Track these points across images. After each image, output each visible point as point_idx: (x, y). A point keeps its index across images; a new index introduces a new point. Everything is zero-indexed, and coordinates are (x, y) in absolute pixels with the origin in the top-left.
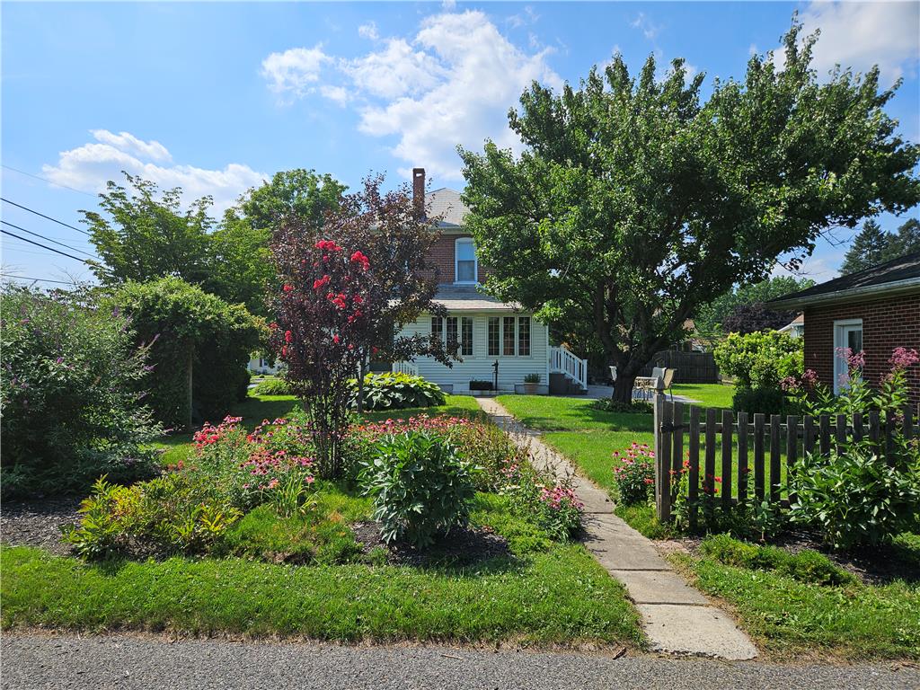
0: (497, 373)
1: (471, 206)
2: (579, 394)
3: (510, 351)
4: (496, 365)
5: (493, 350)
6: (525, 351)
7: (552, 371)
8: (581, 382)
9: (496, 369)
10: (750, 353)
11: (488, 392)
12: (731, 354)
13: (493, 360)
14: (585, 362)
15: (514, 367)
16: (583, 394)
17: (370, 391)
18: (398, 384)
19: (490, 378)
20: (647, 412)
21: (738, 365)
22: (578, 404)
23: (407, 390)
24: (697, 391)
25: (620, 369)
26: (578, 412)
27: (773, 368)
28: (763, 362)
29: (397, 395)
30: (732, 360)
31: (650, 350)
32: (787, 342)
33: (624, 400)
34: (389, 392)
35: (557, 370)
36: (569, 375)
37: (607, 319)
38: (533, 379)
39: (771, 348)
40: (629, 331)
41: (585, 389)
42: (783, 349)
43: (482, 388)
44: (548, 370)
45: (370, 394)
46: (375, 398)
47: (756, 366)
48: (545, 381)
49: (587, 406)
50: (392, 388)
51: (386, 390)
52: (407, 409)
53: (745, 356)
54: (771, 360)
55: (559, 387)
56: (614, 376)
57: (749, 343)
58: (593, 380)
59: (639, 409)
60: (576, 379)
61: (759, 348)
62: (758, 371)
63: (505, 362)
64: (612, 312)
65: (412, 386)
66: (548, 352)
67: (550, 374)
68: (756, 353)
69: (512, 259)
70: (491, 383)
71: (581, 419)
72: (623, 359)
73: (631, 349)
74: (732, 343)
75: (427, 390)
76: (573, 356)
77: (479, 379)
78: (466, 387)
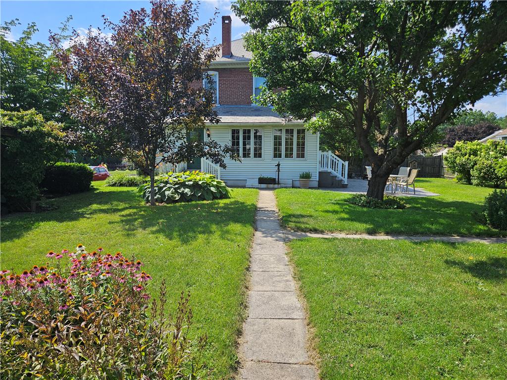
0: (279, 171)
1: (243, 17)
2: (341, 188)
3: (289, 155)
4: (279, 165)
5: (277, 154)
6: (301, 155)
7: (322, 170)
8: (342, 178)
9: (279, 169)
10: (472, 156)
11: (271, 186)
12: (456, 157)
13: (277, 161)
14: (346, 163)
15: (292, 167)
16: (344, 187)
17: (164, 186)
18: (190, 181)
19: (274, 175)
20: (397, 208)
21: (463, 165)
22: (338, 198)
23: (196, 186)
24: (428, 184)
25: (375, 170)
26: (337, 208)
27: (491, 168)
28: (483, 163)
29: (187, 190)
30: (458, 162)
31: (404, 153)
32: (504, 148)
33: (377, 197)
34: (179, 188)
35: (325, 169)
36: (334, 173)
37: (365, 127)
38: (306, 176)
39: (491, 153)
40: (384, 137)
41: (346, 183)
42: (500, 153)
43: (267, 182)
44: (318, 169)
45: (164, 189)
46: (167, 193)
47: (477, 166)
48: (315, 177)
49: (345, 200)
50: (183, 185)
51: (177, 186)
52: (194, 202)
53: (468, 159)
54: (489, 162)
55: (327, 182)
56: (370, 176)
57: (471, 150)
58: (353, 175)
59: (391, 205)
60: (339, 175)
61: (479, 152)
62: (480, 170)
63: (285, 163)
64: (369, 120)
65: (200, 183)
66: (318, 156)
67: (319, 172)
68: (476, 156)
69: (281, 70)
70: (274, 179)
71: (337, 216)
72: (378, 161)
73: (385, 152)
74: (458, 149)
75: (213, 186)
76: (338, 158)
77: (266, 175)
78: (256, 183)
